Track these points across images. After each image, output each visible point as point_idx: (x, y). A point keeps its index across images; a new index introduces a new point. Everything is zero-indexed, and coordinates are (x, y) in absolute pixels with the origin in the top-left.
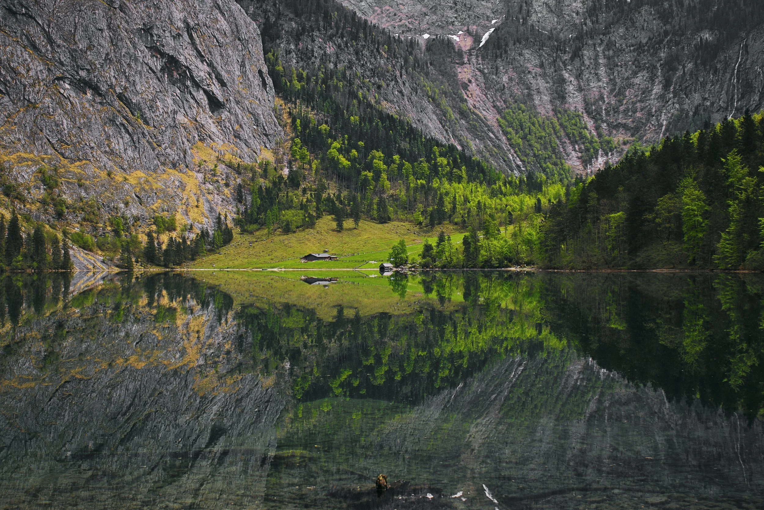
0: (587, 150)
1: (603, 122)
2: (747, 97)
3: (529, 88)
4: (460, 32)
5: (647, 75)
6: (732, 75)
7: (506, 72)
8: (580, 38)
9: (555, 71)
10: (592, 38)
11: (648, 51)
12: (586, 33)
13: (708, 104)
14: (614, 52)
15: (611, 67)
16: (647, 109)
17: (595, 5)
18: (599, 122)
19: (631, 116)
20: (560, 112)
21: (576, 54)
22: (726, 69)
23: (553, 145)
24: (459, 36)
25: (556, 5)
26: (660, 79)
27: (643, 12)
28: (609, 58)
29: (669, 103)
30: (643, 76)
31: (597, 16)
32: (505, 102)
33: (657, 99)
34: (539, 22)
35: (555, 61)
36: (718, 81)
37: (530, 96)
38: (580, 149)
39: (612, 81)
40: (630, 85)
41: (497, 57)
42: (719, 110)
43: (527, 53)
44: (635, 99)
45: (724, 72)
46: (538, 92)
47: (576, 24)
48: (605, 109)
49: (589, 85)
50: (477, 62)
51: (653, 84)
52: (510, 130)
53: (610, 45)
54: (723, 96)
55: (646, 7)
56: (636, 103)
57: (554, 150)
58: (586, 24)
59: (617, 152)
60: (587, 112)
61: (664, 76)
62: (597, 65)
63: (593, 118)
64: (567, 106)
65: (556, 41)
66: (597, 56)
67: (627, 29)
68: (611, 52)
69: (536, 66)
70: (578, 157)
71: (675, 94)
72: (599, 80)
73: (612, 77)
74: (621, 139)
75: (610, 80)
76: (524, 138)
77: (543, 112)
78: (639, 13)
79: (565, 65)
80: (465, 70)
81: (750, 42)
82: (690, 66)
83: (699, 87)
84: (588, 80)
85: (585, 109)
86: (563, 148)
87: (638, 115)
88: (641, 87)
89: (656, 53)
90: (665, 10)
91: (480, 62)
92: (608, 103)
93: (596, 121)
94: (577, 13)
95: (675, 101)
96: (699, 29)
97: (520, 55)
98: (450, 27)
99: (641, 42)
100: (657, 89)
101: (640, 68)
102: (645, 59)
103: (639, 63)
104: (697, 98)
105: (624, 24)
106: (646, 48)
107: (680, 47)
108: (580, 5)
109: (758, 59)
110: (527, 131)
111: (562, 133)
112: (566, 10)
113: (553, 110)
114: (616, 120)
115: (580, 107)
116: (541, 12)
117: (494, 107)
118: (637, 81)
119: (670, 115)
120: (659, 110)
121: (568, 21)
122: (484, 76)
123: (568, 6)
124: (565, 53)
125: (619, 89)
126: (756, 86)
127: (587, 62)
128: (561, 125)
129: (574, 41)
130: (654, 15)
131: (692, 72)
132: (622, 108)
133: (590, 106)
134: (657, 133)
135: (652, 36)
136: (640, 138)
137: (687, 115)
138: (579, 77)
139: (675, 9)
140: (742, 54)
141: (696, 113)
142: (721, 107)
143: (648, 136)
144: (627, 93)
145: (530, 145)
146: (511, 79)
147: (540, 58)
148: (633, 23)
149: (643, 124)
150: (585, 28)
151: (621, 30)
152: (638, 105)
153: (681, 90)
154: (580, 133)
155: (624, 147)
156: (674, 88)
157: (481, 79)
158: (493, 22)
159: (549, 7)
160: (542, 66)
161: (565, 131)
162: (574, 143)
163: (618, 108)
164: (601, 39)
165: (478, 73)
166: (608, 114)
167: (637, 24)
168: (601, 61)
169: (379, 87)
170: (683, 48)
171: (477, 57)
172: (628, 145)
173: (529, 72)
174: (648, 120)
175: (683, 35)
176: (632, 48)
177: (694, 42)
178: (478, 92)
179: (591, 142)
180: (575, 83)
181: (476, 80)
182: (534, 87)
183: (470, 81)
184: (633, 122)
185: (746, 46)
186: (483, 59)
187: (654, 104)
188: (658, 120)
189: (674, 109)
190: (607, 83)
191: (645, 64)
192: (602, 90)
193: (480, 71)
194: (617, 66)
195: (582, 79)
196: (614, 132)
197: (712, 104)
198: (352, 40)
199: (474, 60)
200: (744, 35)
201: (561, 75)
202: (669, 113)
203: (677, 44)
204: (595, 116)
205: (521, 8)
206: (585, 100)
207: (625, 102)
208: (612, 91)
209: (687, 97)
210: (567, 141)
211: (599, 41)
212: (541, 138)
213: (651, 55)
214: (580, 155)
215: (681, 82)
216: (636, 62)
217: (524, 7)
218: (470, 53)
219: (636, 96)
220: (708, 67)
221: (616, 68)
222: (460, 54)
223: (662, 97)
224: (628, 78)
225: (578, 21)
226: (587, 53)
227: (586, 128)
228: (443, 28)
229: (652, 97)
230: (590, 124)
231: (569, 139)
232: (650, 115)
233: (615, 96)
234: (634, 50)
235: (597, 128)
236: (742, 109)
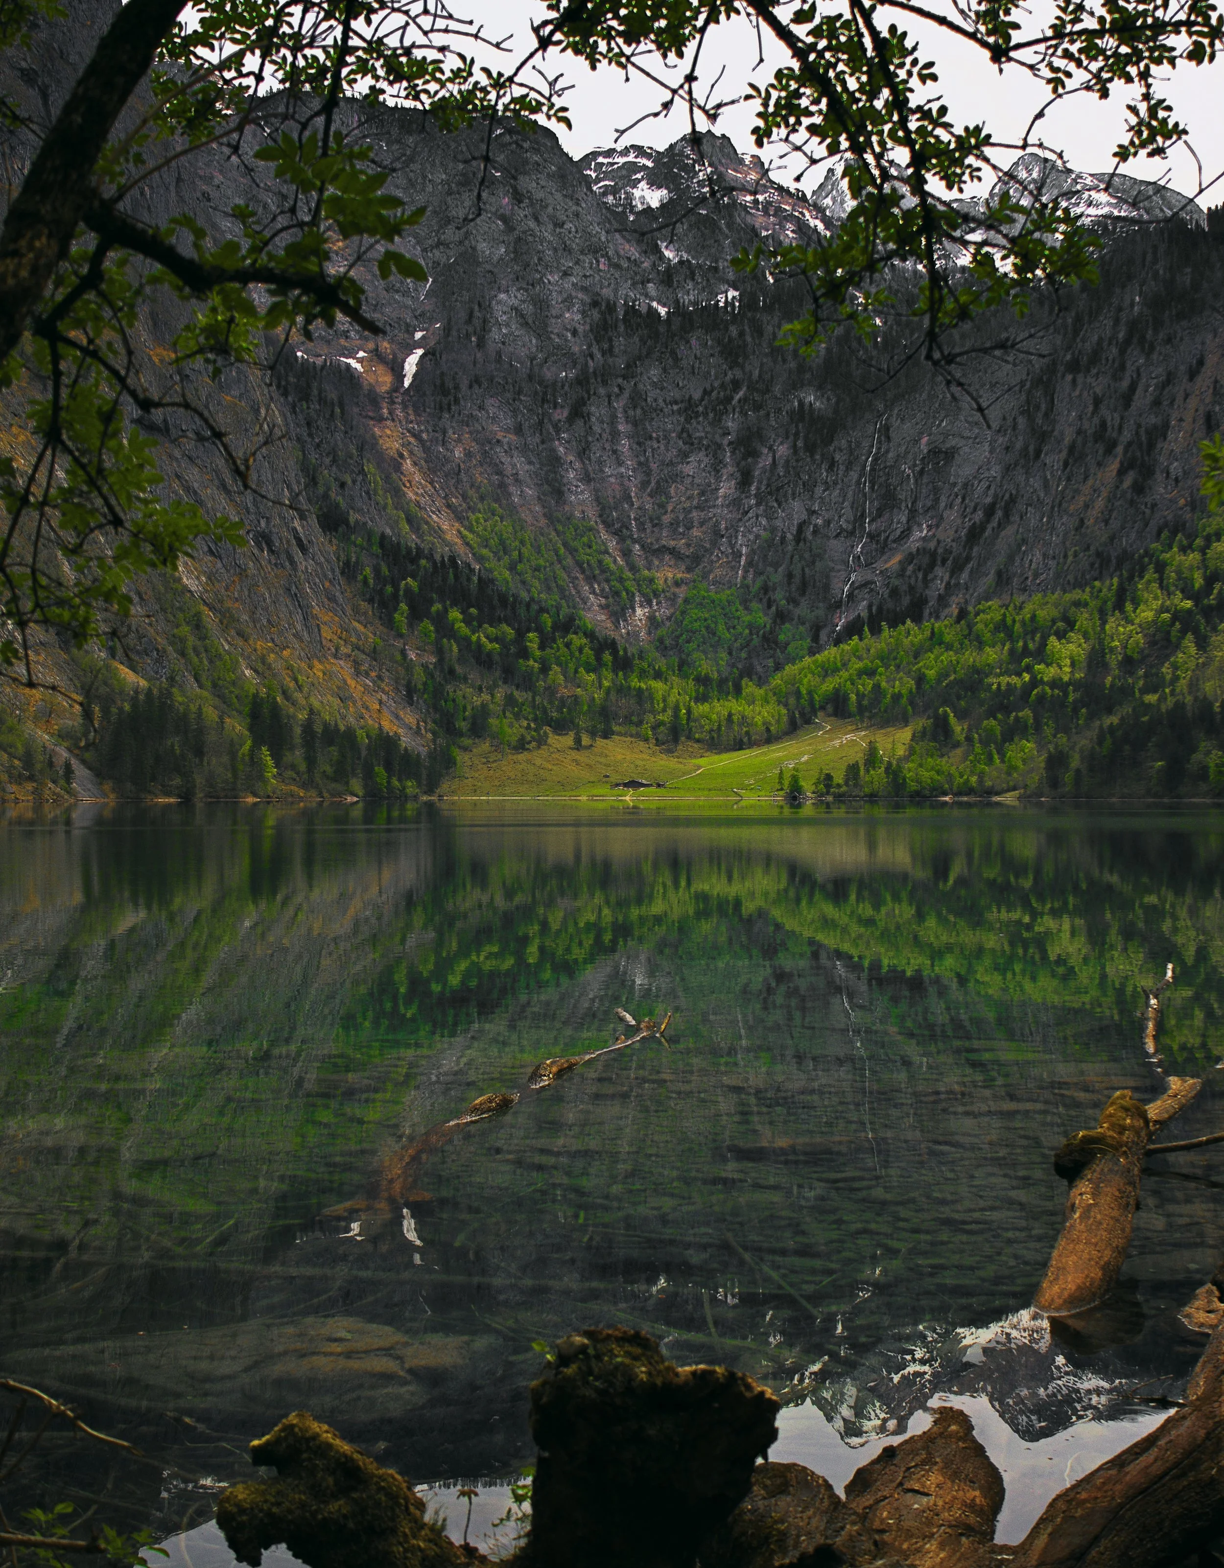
0: (617, 594)
1: (635, 541)
2: (887, 516)
3: (500, 473)
4: (361, 354)
5: (706, 460)
6: (862, 473)
7: (459, 440)
8: (582, 381)
9: (543, 442)
10: (605, 383)
11: (705, 415)
12: (594, 372)
13: (820, 521)
14: (644, 412)
15: (641, 439)
16: (711, 523)
17: (605, 320)
18: (629, 542)
19: (683, 534)
20: (559, 521)
21: (578, 412)
22: (850, 463)
23: (560, 582)
24: (360, 361)
25: (535, 314)
26: (731, 469)
27: (693, 341)
28: (635, 424)
29: (750, 515)
30: (700, 462)
31: (610, 340)
32: (465, 497)
33: (728, 506)
34: (503, 343)
35: (541, 423)
36: (835, 483)
37: (502, 485)
38: (602, 590)
39: (643, 466)
40: (677, 477)
41: (441, 409)
42: (838, 535)
43: (492, 405)
44: (687, 505)
45: (848, 468)
46: (517, 480)
47: (573, 354)
48: (635, 519)
49: (602, 471)
50: (406, 418)
51: (718, 479)
52: (485, 552)
53: (636, 399)
54: (848, 512)
55: (699, 332)
56: (690, 512)
57: (562, 590)
58: (591, 356)
59: (667, 599)
60: (604, 522)
61: (738, 464)
62: (615, 435)
63: (615, 534)
64: (567, 508)
65: (540, 384)
66: (614, 417)
67: (665, 370)
68: (639, 411)
69: (507, 430)
70: (600, 606)
71: (760, 500)
72: (620, 464)
73: (642, 459)
74: (670, 575)
75: (640, 464)
76: (512, 568)
77: (529, 519)
78: (688, 342)
79: (558, 431)
80: (388, 432)
81: (895, 423)
82: (783, 450)
83: (800, 489)
84: (600, 462)
85: (600, 516)
86: (575, 587)
87: (695, 532)
88: (697, 481)
89: (720, 420)
90: (731, 340)
91: (412, 417)
92: (639, 508)
93: (622, 540)
94: (575, 333)
95: (760, 512)
96: (795, 385)
97: (481, 408)
98: (342, 341)
99: (690, 397)
100: (726, 489)
101: (691, 443)
102: (700, 429)
103: (689, 436)
104: (797, 509)
105: (660, 360)
106: (701, 409)
107: (762, 413)
108: (577, 317)
109: (907, 452)
110: (515, 554)
111: (569, 561)
112: (555, 326)
113: (545, 515)
114: (657, 540)
115: (592, 513)
116: (507, 325)
117: (449, 506)
118: (689, 469)
119: (752, 537)
120: (733, 528)
121: (558, 347)
122: (423, 446)
123: (557, 317)
124: (555, 407)
125: (658, 482)
126: (902, 497)
127: (597, 429)
128: (565, 544)
129: (571, 386)
130: (712, 347)
131: (787, 461)
132: (666, 519)
133: (607, 511)
134: (733, 568)
135: (709, 388)
136: (705, 576)
137: (783, 539)
138: (583, 453)
139: (749, 339)
140: (879, 442)
141: (799, 537)
142: (842, 530)
143: (718, 572)
144: (672, 491)
145: (523, 582)
146: (469, 454)
147: (515, 416)
148: (676, 360)
149: (706, 550)
150: (591, 363)
151: (655, 373)
152: (694, 514)
153: (770, 493)
154: (600, 562)
155: (677, 590)
156: (758, 489)
157: (418, 451)
158: (418, 335)
159: (522, 316)
160: (519, 430)
161: (574, 557)
162: (591, 579)
163: (659, 518)
164: (619, 386)
165: (412, 440)
166: (641, 527)
167: (684, 363)
168: (621, 428)
169: (343, 485)
170: (768, 415)
171: (405, 407)
172: (684, 588)
173: (498, 441)
174: (714, 544)
175: (768, 391)
176: (675, 407)
177: (788, 407)
178: (417, 477)
179: (621, 580)
180: (577, 465)
181: (411, 453)
182: (509, 471)
183: (401, 456)
184: (688, 545)
185: (887, 428)
186: (417, 413)
187: (722, 514)
188: (732, 546)
189: (760, 527)
190: (634, 470)
191: (701, 438)
192: (626, 483)
193: (414, 435)
194: (651, 438)
195: (590, 459)
196: (656, 563)
197: (828, 523)
198: (300, 400)
199: (399, 413)
200: (881, 407)
201: (553, 450)
202: (750, 532)
203: (757, 407)
204: (620, 532)
205: (471, 315)
206: (597, 499)
207: (670, 509)
208: (644, 484)
209: (780, 505)
210: (581, 577)
211: (616, 390)
212: (537, 569)
213: (710, 424)
214: (603, 601)
215: (769, 479)
216: (685, 434)
217: (477, 314)
218: (391, 397)
219: (688, 498)
220: (818, 457)
221: (649, 443)
222: (373, 399)
223: (735, 503)
224: (671, 463)
225: (576, 349)
226: (596, 410)
227: (606, 552)
228: (328, 342)
229: (719, 501)
230: (612, 544)
231: (583, 572)
232: (718, 534)
233: (651, 495)
234: (679, 412)
235: (626, 554)
236: (879, 535)
